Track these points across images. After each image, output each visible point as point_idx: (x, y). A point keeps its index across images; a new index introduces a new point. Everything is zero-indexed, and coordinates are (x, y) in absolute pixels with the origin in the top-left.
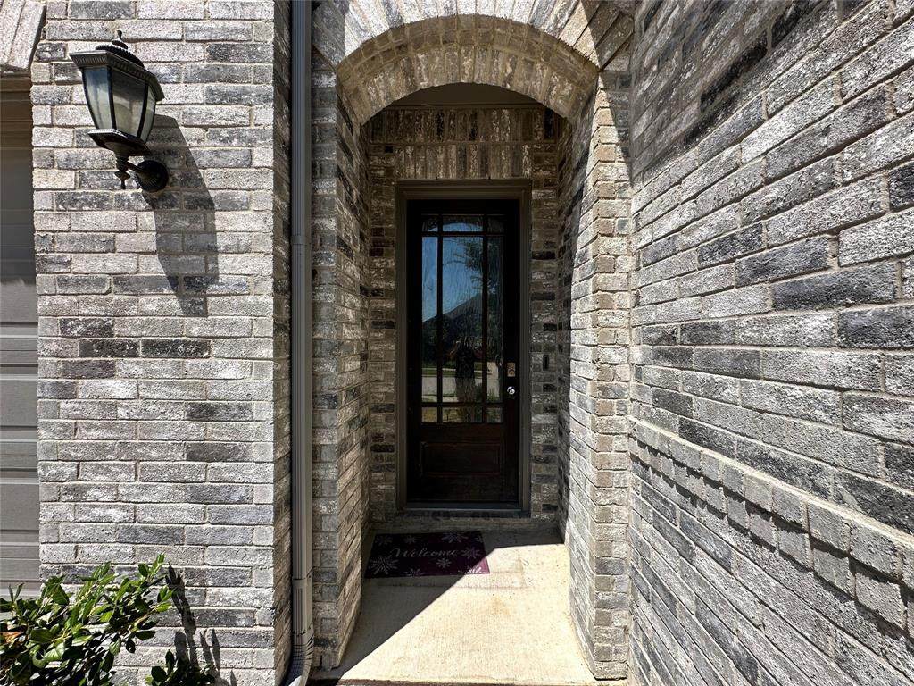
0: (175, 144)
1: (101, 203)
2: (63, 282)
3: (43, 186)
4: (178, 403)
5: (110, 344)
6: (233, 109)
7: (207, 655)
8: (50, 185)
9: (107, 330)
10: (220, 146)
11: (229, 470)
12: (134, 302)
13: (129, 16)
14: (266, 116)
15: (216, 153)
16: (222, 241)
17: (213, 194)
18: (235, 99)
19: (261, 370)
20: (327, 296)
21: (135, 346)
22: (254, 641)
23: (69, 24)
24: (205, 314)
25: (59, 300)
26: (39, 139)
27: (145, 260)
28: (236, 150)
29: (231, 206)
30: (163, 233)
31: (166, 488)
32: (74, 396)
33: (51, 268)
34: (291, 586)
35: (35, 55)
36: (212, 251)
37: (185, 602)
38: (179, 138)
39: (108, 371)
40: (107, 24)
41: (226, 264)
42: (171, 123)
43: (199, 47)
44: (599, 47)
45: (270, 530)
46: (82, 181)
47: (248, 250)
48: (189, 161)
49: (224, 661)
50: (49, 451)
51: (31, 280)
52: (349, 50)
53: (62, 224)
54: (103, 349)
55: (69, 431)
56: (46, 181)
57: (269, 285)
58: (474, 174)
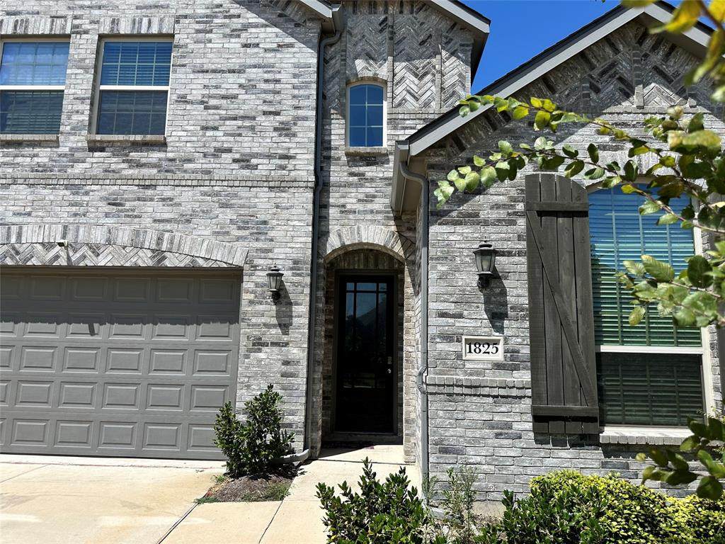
0: (283, 288)
1: (261, 303)
2: (249, 325)
4: (279, 360)
5: (261, 343)
6: (299, 278)
9: (260, 339)
10: (295, 288)
11: (293, 380)
12: (268, 331)
13: (272, 253)
14: (308, 280)
15: (294, 290)
16: (294, 314)
17: (292, 301)
18: (300, 275)
19: (304, 351)
23: (255, 254)
24: (288, 335)
25: (247, 330)
26: (245, 285)
27: (272, 319)
28: (299, 289)
29: (297, 304)
30: (278, 312)
32: (249, 358)
33: (245, 321)
35: (246, 263)
36: (291, 317)
38: (284, 286)
39: (260, 350)
40: (266, 254)
41: (295, 320)
43: (290, 261)
44: (405, 253)
46: (256, 297)
47: (301, 317)
48: (286, 292)
50: (241, 374)
51: (238, 324)
52: (328, 252)
53: (250, 309)
54: (259, 344)
55: (247, 368)
56: (246, 297)
57: (307, 326)
58: (371, 266)
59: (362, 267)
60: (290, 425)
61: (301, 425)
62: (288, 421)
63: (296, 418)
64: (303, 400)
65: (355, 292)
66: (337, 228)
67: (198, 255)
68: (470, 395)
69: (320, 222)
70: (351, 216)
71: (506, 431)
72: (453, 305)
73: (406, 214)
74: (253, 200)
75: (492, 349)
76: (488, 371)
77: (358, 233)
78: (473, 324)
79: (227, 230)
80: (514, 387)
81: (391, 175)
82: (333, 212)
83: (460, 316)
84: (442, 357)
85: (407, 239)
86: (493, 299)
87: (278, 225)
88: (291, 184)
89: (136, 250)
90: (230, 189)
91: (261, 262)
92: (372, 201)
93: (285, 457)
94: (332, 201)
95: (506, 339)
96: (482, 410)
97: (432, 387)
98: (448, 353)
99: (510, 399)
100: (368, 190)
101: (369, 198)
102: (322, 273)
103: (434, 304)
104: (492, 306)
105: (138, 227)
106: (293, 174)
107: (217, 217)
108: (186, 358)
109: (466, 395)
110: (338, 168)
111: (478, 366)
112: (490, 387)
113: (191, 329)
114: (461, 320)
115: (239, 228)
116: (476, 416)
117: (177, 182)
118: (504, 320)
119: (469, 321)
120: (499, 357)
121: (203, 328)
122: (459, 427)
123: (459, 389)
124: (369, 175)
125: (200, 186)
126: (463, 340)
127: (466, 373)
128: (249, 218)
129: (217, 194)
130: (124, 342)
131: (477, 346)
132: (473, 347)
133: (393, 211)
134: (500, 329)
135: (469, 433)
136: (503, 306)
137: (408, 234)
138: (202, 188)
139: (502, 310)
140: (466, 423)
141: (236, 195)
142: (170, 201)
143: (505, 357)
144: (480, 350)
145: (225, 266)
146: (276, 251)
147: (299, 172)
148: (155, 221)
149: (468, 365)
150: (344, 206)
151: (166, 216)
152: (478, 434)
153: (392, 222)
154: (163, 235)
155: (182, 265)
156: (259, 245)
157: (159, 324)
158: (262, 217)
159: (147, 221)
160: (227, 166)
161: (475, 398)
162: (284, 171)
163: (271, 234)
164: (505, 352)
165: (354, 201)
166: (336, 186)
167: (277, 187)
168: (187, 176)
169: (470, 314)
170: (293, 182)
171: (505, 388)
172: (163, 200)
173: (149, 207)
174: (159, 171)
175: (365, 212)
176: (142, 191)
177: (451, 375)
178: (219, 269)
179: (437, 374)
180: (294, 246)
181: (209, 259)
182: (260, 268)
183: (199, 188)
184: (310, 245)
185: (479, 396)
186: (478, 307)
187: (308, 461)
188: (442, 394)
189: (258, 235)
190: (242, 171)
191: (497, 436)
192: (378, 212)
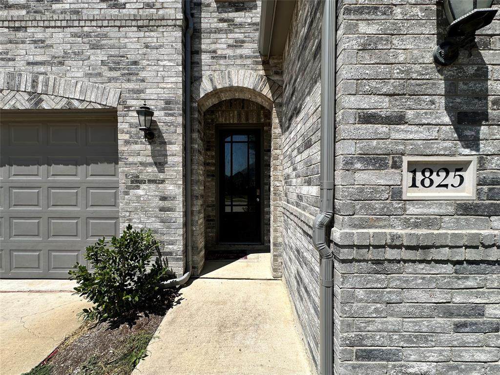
0: (156, 127)
1: (136, 143)
2: (126, 164)
3: (121, 138)
4: (157, 196)
5: (138, 181)
6: (171, 118)
7: (165, 264)
8: (123, 138)
9: (138, 177)
10: (168, 128)
11: (170, 214)
12: (145, 169)
13: (144, 93)
14: (180, 120)
15: (167, 130)
16: (168, 153)
17: (166, 140)
18: (172, 115)
19: (179, 187)
20: (195, 167)
21: (145, 181)
22: (177, 260)
23: (127, 95)
24: (164, 172)
25: (125, 169)
26: (120, 126)
27: (148, 158)
28: (172, 128)
29: (171, 143)
30: (153, 151)
31: (154, 219)
32: (129, 194)
33: (123, 160)
34: (186, 248)
35: (119, 104)
36: (166, 156)
37: (159, 250)
38: (157, 125)
39: (138, 188)
40: (138, 95)
41: (170, 159)
42: (155, 122)
43: (162, 101)
44: (273, 96)
45: (181, 230)
46: (131, 137)
47: (175, 155)
48: (160, 132)
49: (169, 265)
50: (122, 209)
51: (117, 163)
52: (201, 96)
53: (126, 149)
54: (137, 182)
55: (128, 204)
56: (122, 137)
57: (181, 164)
58: (243, 121)
59: (236, 122)
60: (170, 253)
61: (180, 253)
62: (168, 250)
63: (175, 247)
64: (181, 231)
65: (232, 142)
66: (208, 73)
67: (73, 97)
68: (414, 261)
69: (192, 68)
70: (222, 62)
71: (474, 320)
72: (387, 99)
73: (273, 59)
74: (123, 41)
75: (453, 179)
76: (446, 219)
77: (229, 77)
78: (423, 133)
79: (99, 71)
80: (494, 245)
81: (258, 20)
82: (205, 58)
83: (400, 120)
84: (364, 197)
85: (274, 82)
86: (461, 86)
87: (148, 65)
88: (158, 23)
89: (13, 93)
90: (99, 30)
91: (133, 102)
92: (241, 46)
93: (165, 283)
94: (203, 47)
95: (482, 161)
96: (434, 285)
97: (346, 250)
98: (375, 188)
99: (483, 266)
100: (237, 36)
101: (239, 44)
102: (196, 116)
103: (352, 98)
104: (458, 100)
105: (13, 70)
106: (161, 12)
107: (89, 58)
108: (80, 194)
109: (405, 261)
110: (209, 15)
111: (431, 211)
112: (451, 247)
113: (82, 169)
114: (402, 127)
115: (111, 69)
116: (422, 296)
117: (46, 24)
118: (481, 125)
119: (415, 128)
120: (468, 191)
121: (92, 168)
122: (392, 315)
123: (395, 251)
124: (238, 20)
125: (70, 27)
126: (405, 166)
127: (407, 224)
128: (120, 58)
129: (88, 35)
130: (23, 182)
131: (427, 174)
132: (419, 176)
133: (261, 55)
134: (472, 143)
135: (409, 325)
136: (480, 99)
137: (276, 78)
138: (72, 30)
139: (477, 106)
140: (403, 308)
141: (105, 36)
142: (42, 43)
143: (479, 192)
144: (432, 182)
145: (100, 107)
146: (148, 91)
147: (167, 10)
148: (29, 64)
149: (412, 210)
150: (215, 52)
151: (39, 59)
152: (425, 325)
153: (260, 67)
154: (37, 78)
155: (59, 107)
156: (131, 86)
157: (53, 165)
158: (132, 58)
159: (20, 64)
160: (96, 6)
161: (422, 266)
162: (151, 10)
163: (143, 74)
164: (478, 185)
165: (225, 46)
166: (207, 33)
167: (146, 26)
168: (55, 17)
169: (418, 116)
170: (161, 20)
171: (477, 247)
172: (35, 42)
173: (21, 50)
174: (28, 13)
175: (235, 57)
176: (13, 33)
177: (381, 227)
178: (94, 111)
179: (355, 226)
180: (165, 86)
181: (84, 101)
182: (133, 108)
183: (68, 29)
184: (181, 85)
185: (429, 262)
186: (432, 102)
187: (188, 283)
188: (364, 261)
189: (129, 76)
190: (109, 10)
191: (458, 327)
192: (247, 57)
